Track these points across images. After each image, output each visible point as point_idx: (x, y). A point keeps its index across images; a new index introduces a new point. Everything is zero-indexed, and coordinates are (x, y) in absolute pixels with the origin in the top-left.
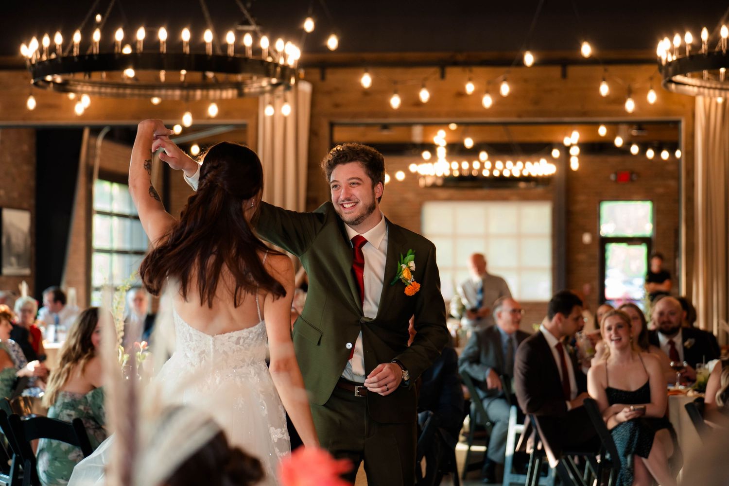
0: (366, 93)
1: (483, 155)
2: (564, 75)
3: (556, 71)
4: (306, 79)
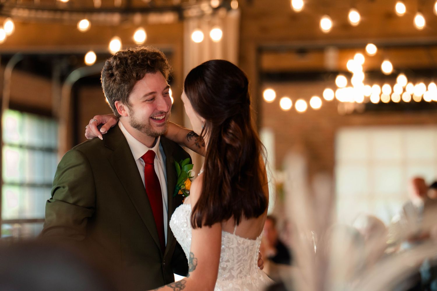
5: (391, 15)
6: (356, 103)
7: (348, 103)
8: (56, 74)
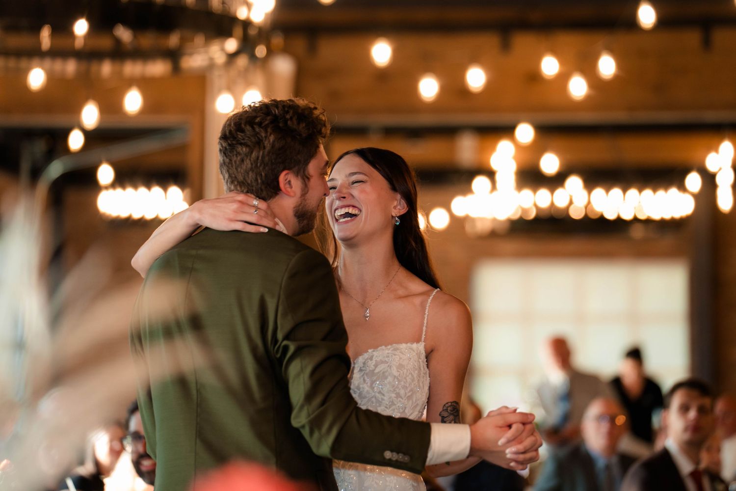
0: (382, 75)
1: (574, 183)
2: (707, 43)
3: (692, 38)
4: (286, 50)
5: (535, 77)
6: (494, 220)
7: (482, 219)
8: (25, 166)
